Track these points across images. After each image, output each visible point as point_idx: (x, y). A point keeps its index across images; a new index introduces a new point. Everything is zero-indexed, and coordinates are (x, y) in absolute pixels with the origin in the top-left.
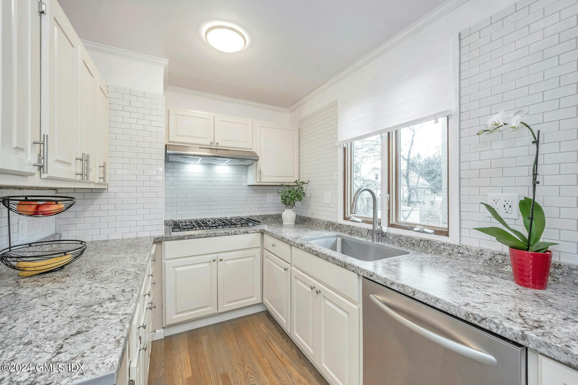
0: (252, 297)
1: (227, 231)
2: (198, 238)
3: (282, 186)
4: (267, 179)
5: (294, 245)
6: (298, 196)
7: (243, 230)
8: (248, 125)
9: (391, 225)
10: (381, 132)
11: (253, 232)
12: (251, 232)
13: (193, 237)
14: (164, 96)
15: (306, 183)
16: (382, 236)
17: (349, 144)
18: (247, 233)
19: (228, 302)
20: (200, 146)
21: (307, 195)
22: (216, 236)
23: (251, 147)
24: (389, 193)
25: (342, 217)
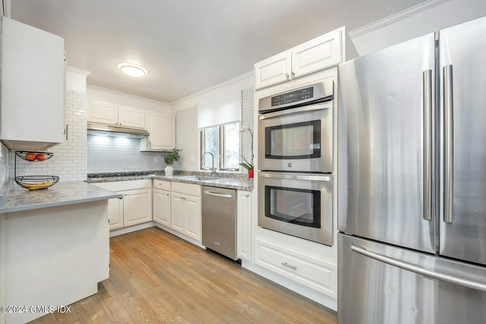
0: (146, 217)
1: (130, 178)
2: (111, 181)
3: (164, 152)
4: (154, 148)
5: (172, 181)
6: (175, 158)
7: (140, 177)
8: (141, 113)
9: (221, 170)
10: (216, 126)
11: (147, 178)
12: (145, 178)
13: (107, 181)
14: (87, 94)
15: (180, 150)
16: (217, 175)
17: (204, 130)
18: (143, 179)
19: (130, 221)
20: (109, 125)
21: (181, 157)
22: (122, 181)
23: (144, 127)
24: (220, 155)
25: (200, 168)
